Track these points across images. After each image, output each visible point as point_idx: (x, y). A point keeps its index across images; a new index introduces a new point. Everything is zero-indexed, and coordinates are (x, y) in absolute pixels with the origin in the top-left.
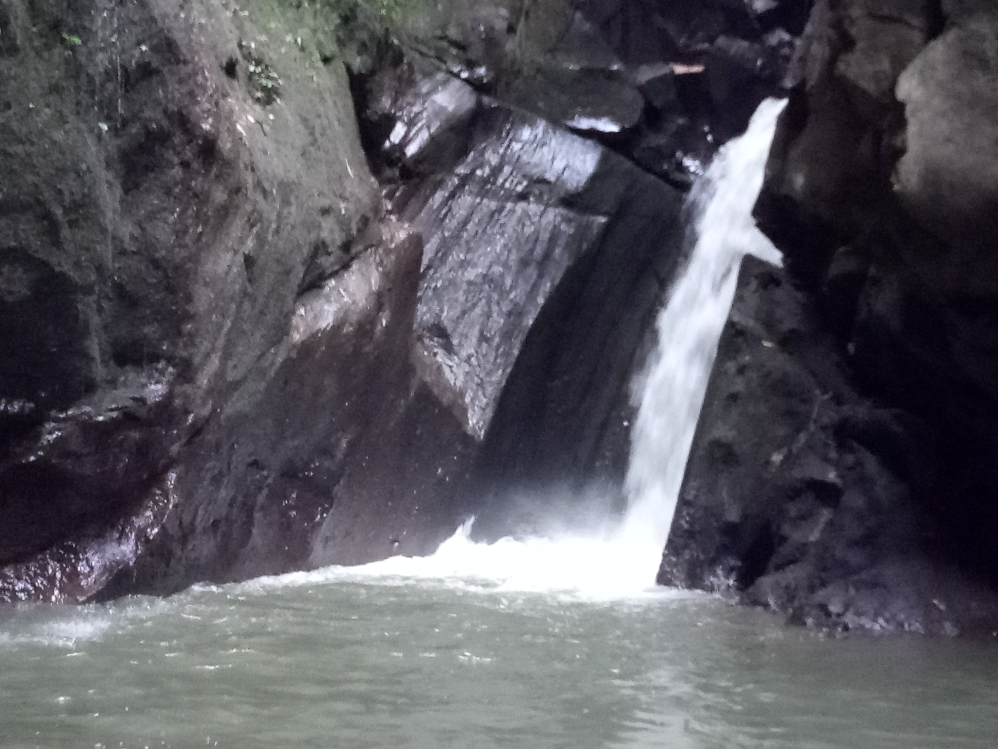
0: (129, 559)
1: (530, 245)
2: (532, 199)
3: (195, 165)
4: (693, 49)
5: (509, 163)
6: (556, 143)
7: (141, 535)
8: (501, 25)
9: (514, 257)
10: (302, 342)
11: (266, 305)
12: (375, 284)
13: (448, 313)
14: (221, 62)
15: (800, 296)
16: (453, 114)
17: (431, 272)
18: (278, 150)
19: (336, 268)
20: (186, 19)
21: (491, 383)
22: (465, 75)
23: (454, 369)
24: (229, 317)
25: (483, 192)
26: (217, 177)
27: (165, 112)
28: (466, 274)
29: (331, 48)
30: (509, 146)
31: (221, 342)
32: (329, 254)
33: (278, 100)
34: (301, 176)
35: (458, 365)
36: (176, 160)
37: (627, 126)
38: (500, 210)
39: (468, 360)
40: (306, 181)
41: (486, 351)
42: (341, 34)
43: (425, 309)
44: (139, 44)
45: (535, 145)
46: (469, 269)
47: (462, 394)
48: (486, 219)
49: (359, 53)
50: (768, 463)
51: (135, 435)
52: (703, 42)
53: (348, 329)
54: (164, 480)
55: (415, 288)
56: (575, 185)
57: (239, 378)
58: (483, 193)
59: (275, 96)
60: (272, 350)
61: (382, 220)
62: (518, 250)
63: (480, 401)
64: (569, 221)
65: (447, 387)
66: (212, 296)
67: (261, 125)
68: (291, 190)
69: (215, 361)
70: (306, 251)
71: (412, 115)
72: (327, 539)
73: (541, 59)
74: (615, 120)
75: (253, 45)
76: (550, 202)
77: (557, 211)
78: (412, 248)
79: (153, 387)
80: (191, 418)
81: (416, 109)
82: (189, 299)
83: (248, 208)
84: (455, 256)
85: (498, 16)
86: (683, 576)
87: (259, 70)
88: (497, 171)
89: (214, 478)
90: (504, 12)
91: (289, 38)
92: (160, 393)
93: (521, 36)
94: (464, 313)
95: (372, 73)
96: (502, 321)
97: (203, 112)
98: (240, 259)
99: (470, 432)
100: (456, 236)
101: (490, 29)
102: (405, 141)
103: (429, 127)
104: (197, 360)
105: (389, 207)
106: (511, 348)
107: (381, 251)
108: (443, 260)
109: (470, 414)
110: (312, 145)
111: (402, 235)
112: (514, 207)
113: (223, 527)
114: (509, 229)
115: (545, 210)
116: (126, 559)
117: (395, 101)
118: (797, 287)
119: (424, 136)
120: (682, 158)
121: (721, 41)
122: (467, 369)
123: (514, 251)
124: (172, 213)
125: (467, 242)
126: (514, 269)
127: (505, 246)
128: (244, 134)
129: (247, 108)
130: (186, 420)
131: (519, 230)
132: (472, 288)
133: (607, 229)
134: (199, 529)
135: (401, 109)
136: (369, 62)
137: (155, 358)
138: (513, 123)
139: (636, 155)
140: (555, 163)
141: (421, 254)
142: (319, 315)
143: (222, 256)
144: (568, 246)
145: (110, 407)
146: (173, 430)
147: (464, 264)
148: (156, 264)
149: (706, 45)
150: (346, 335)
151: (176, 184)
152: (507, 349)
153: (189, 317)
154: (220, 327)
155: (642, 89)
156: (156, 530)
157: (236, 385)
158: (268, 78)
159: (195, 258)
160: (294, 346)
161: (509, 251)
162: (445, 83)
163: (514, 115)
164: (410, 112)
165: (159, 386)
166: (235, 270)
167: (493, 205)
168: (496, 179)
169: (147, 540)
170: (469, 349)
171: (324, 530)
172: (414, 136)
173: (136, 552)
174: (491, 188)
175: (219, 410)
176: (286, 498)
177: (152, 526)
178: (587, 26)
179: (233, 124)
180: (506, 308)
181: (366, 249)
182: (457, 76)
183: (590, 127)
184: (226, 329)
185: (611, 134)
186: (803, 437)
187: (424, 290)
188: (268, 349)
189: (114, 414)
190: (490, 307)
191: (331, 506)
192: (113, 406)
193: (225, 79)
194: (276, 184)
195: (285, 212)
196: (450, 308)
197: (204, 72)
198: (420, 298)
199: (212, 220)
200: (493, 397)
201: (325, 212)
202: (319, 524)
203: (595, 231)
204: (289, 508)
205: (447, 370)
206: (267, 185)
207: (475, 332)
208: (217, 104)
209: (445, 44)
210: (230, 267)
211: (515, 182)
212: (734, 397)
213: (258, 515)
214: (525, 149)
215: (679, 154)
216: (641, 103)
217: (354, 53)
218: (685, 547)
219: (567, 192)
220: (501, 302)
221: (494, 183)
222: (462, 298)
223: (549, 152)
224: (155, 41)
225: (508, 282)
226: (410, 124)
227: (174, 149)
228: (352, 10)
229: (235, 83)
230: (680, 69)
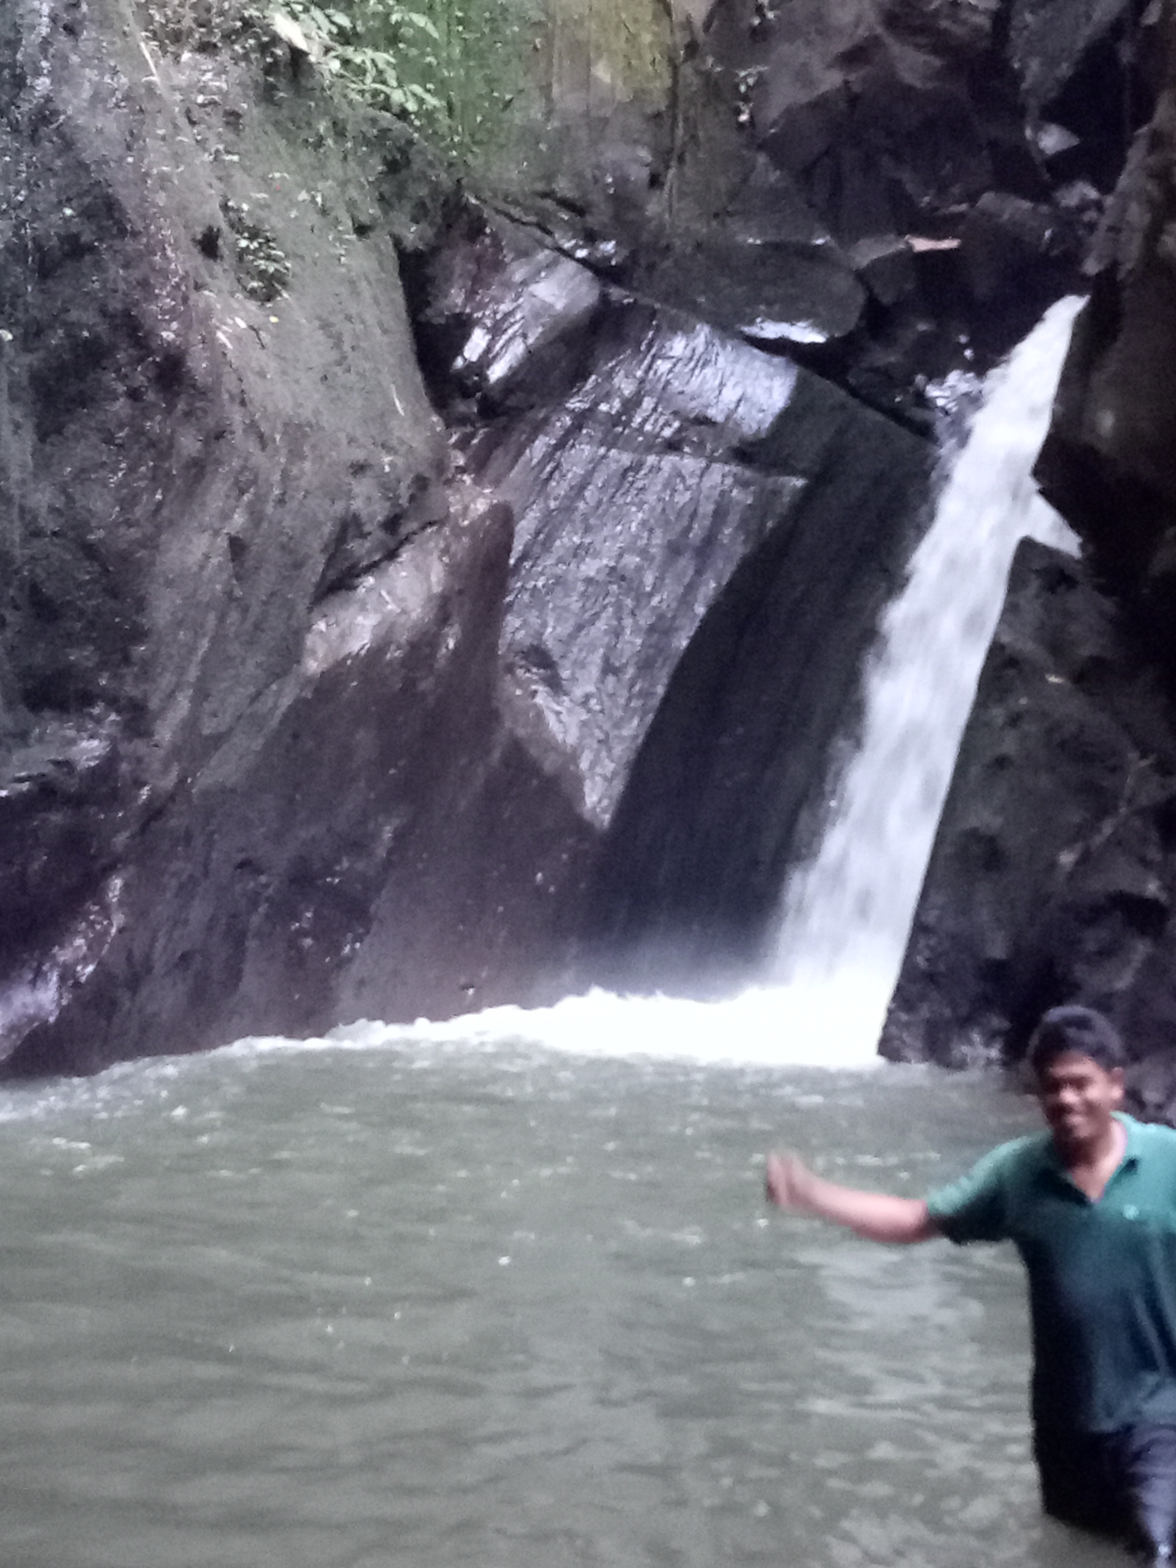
0: (50, 1014)
1: (685, 522)
2: (687, 449)
3: (151, 396)
4: (944, 211)
5: (649, 393)
6: (726, 361)
7: (67, 975)
8: (639, 174)
9: (658, 539)
10: (323, 673)
11: (265, 615)
12: (438, 582)
13: (554, 628)
14: (194, 235)
15: (1108, 605)
16: (562, 316)
17: (527, 564)
18: (284, 373)
19: (377, 558)
20: (136, 166)
21: (621, 739)
22: (581, 253)
23: (564, 717)
24: (204, 635)
25: (609, 438)
26: (188, 414)
27: (103, 312)
28: (583, 567)
29: (371, 211)
30: (650, 367)
31: (193, 673)
32: (364, 536)
33: (285, 295)
34: (320, 413)
35: (570, 711)
36: (121, 388)
37: (837, 335)
38: (636, 467)
39: (585, 702)
40: (327, 420)
41: (614, 688)
42: (385, 188)
43: (517, 623)
44: (60, 205)
45: (692, 364)
46: (587, 560)
47: (574, 757)
48: (615, 480)
49: (415, 220)
50: (1053, 865)
51: (56, 818)
52: (960, 203)
53: (394, 654)
54: (104, 891)
55: (502, 588)
56: (755, 427)
57: (223, 729)
58: (611, 442)
59: (279, 287)
60: (274, 687)
61: (448, 482)
62: (665, 532)
63: (603, 767)
64: (744, 484)
65: (552, 746)
66: (179, 602)
67: (256, 331)
68: (305, 435)
69: (183, 705)
70: (328, 529)
71: (498, 317)
72: (362, 983)
73: (701, 229)
74: (819, 325)
75: (245, 207)
76: (716, 454)
77: (727, 468)
78: (496, 527)
79: (84, 744)
80: (145, 792)
81: (504, 308)
82: (141, 604)
83: (236, 463)
84: (565, 540)
85: (637, 160)
86: (919, 1044)
87: (254, 245)
88: (631, 404)
89: (181, 887)
90: (644, 154)
91: (303, 196)
92: (97, 754)
93: (671, 190)
94: (579, 628)
95: (435, 250)
96: (639, 641)
97: (164, 312)
98: (223, 542)
99: (587, 816)
100: (567, 509)
101: (622, 181)
102: (487, 358)
103: (525, 336)
104: (154, 704)
105: (461, 462)
106: (653, 685)
107: (447, 530)
108: (547, 545)
109: (588, 786)
110: (339, 364)
111: (481, 506)
112: (660, 462)
113: (197, 963)
114: (651, 498)
115: (708, 467)
116: (43, 1014)
117: (471, 294)
118: (1103, 590)
119: (518, 349)
120: (925, 386)
121: (987, 199)
122: (585, 717)
123: (658, 532)
124: (115, 473)
125: (585, 518)
126: (658, 559)
127: (643, 523)
128: (229, 346)
129: (236, 305)
130: (138, 796)
131: (667, 498)
132: (591, 589)
133: (807, 496)
134: (159, 968)
135: (482, 306)
136: (430, 233)
137: (87, 699)
138: (658, 329)
139: (852, 381)
140: (724, 391)
141: (511, 535)
142: (347, 631)
143: (195, 541)
144: (743, 525)
145: (17, 775)
146: (117, 812)
147: (578, 553)
148: (90, 551)
149: (964, 207)
150: (390, 663)
151: (121, 427)
152: (646, 685)
153: (139, 635)
154: (192, 650)
155: (861, 276)
156: (90, 968)
157: (217, 740)
158: (269, 258)
159: (151, 543)
160: (309, 681)
161: (651, 531)
162: (550, 266)
163: (659, 315)
164: (495, 313)
165: (95, 743)
166: (214, 561)
167: (626, 459)
168: (630, 420)
169: (77, 984)
170: (586, 685)
171: (355, 970)
172: (502, 348)
173: (59, 1004)
174: (622, 433)
175: (189, 780)
176: (297, 918)
177: (85, 961)
178: (774, 176)
179: (212, 333)
180: (645, 619)
181: (423, 528)
182: (569, 254)
183: (779, 335)
184: (200, 653)
185: (813, 345)
186: (1107, 828)
187: (516, 592)
188: (267, 686)
189: (25, 787)
190: (620, 619)
191: (368, 932)
192: (23, 774)
193: (199, 260)
194: (279, 426)
195: (295, 471)
196: (558, 620)
197: (164, 249)
198: (511, 605)
199: (179, 482)
200: (624, 760)
201: (359, 469)
202: (349, 960)
203: (786, 499)
204: (302, 933)
205: (551, 719)
206: (264, 428)
207: (596, 659)
208: (185, 300)
209: (548, 204)
210: (207, 557)
211: (661, 422)
212: (1001, 762)
213: (252, 944)
214: (677, 369)
215: (920, 378)
216: (861, 298)
217: (405, 219)
218: (923, 998)
219: (742, 441)
220: (637, 612)
221: (626, 425)
222: (576, 606)
223: (715, 375)
224: (87, 200)
225: (649, 579)
226: (496, 331)
227: (118, 371)
228: (403, 151)
229: (218, 268)
230: (921, 245)
